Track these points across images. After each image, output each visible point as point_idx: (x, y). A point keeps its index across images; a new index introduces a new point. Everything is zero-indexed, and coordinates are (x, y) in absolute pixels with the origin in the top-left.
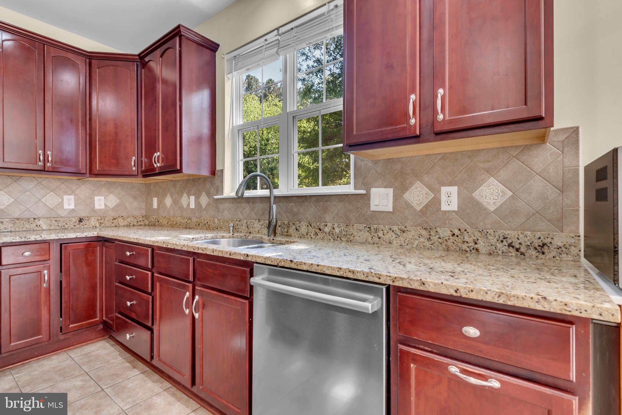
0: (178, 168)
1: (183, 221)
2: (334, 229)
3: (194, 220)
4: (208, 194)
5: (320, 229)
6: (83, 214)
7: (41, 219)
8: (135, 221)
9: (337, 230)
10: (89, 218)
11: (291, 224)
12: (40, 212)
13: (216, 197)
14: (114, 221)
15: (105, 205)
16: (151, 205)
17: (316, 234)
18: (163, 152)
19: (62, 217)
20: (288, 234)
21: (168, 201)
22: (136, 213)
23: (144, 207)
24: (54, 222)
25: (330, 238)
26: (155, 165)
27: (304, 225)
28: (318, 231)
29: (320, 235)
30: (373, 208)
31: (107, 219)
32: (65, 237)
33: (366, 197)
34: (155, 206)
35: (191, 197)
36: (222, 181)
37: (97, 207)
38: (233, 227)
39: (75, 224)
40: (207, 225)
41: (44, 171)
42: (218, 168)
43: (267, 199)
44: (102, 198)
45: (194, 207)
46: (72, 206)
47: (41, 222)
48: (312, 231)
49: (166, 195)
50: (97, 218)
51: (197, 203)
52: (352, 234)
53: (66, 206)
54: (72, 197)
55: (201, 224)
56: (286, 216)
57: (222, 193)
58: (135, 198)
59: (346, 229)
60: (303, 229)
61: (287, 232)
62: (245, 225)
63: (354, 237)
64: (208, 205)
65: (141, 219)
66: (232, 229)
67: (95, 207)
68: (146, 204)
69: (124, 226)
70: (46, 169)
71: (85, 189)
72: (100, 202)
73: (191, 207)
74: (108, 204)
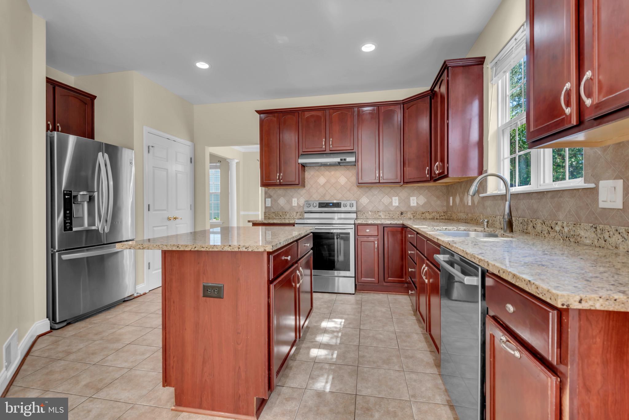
2: (563, 227)
5: (552, 228)
6: (403, 209)
7: (381, 212)
8: (438, 215)
9: (566, 229)
10: (407, 212)
11: (529, 221)
12: (381, 208)
13: (482, 195)
14: (423, 215)
15: (417, 203)
17: (549, 233)
19: (392, 211)
20: (528, 231)
21: (458, 200)
22: (439, 209)
23: (446, 204)
24: (387, 214)
25: (560, 238)
26: (436, 172)
27: (539, 222)
28: (550, 229)
30: (602, 205)
31: (418, 213)
33: (595, 192)
34: (451, 203)
35: (469, 196)
37: (412, 204)
39: (399, 216)
41: (379, 183)
42: (485, 169)
44: (415, 198)
46: (397, 204)
47: (381, 214)
48: (546, 228)
49: (456, 195)
50: (411, 212)
51: (473, 201)
52: (579, 234)
53: (394, 204)
54: (397, 198)
55: (473, 219)
56: (529, 212)
57: (486, 192)
58: (438, 197)
59: (574, 229)
60: (539, 227)
61: (527, 229)
62: (498, 221)
63: (581, 238)
64: (479, 203)
65: (442, 214)
66: (486, 224)
67: (410, 205)
68: (447, 202)
69: (430, 219)
70: (380, 182)
71: (404, 192)
72: (414, 201)
73: (469, 205)
74: (419, 203)
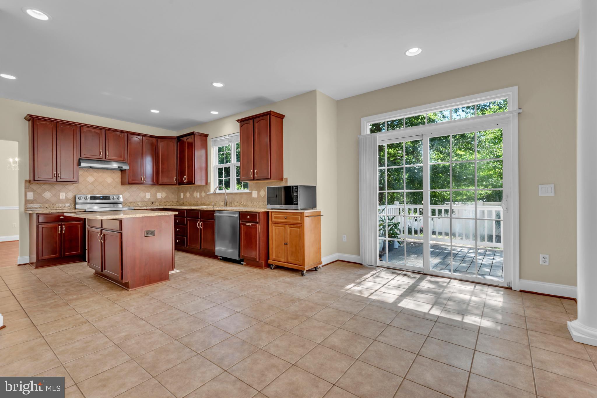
0: (194, 183)
1: (195, 203)
3: (199, 202)
4: (205, 192)
6: (153, 201)
7: (139, 202)
8: (173, 203)
9: (244, 204)
10: (155, 202)
11: (232, 202)
12: (138, 200)
13: (208, 193)
14: (165, 203)
15: (161, 197)
16: (180, 196)
17: (239, 205)
18: (187, 176)
19: (146, 201)
20: (232, 206)
21: (188, 195)
22: (173, 200)
23: (176, 197)
24: (143, 204)
25: (243, 206)
26: (184, 181)
27: (236, 202)
28: (239, 204)
29: (240, 205)
30: (253, 197)
31: (162, 202)
32: (153, 208)
33: (251, 193)
34: (182, 197)
35: (198, 193)
36: (210, 187)
38: (214, 204)
39: (151, 204)
40: (204, 204)
42: (209, 182)
43: (224, 194)
44: (160, 193)
45: (199, 197)
46: (149, 197)
47: (139, 204)
48: (238, 204)
49: (187, 192)
50: (158, 202)
51: (201, 196)
53: (147, 197)
54: (149, 193)
55: (202, 204)
56: (231, 200)
57: (210, 192)
58: (173, 193)
59: (247, 203)
60: (236, 204)
62: (218, 203)
63: (248, 205)
64: (205, 196)
65: (175, 203)
67: (157, 197)
68: (177, 196)
69: (169, 206)
70: (144, 183)
71: (154, 189)
72: (159, 195)
73: (198, 197)
74: (162, 196)
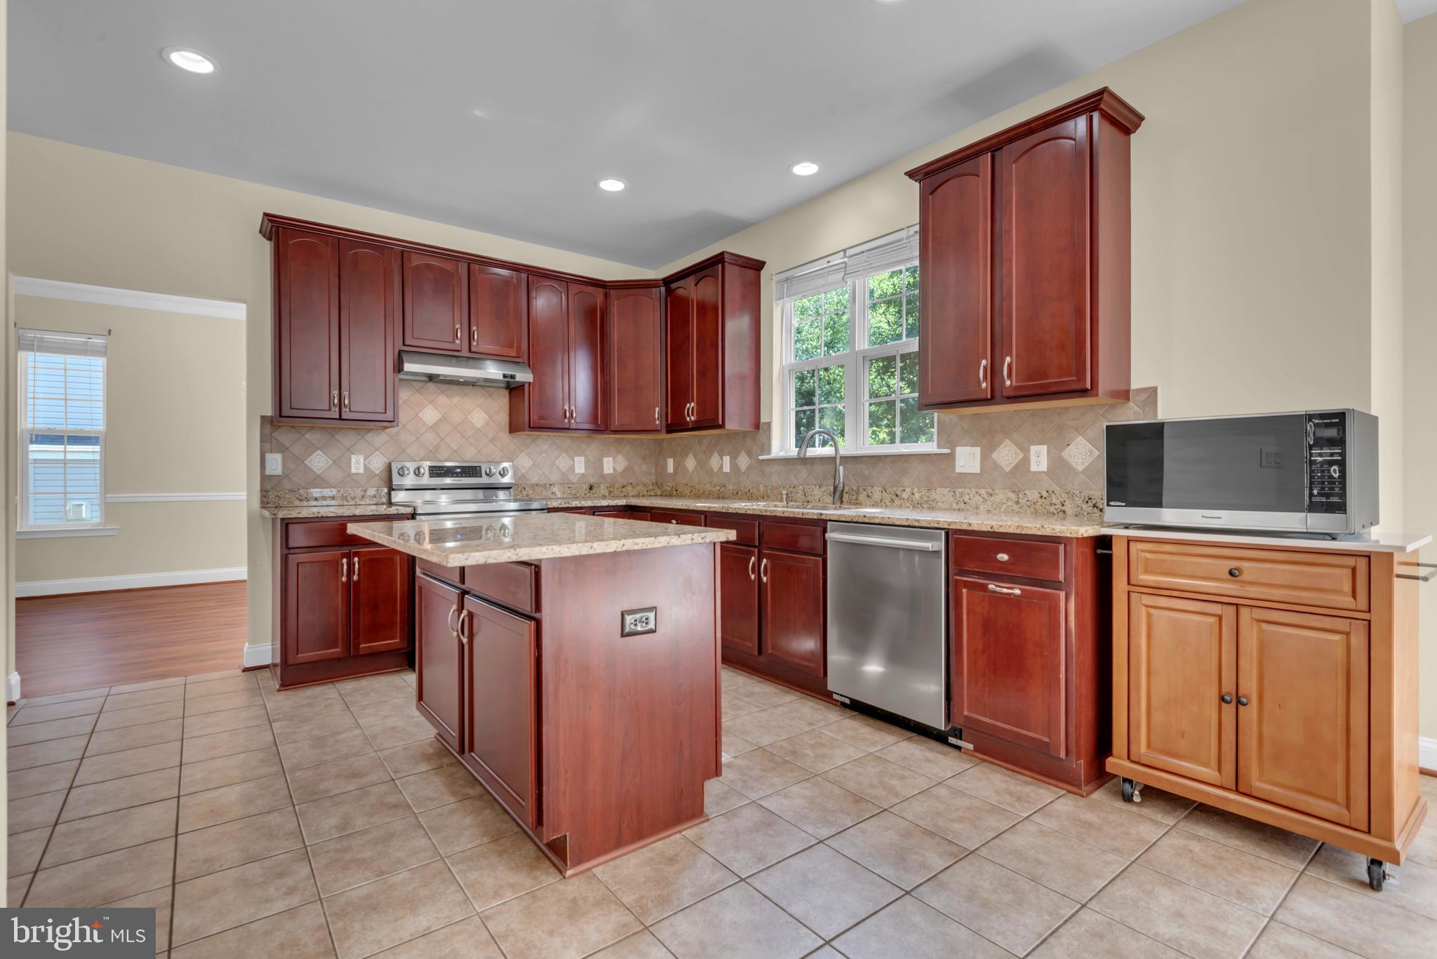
0: (720, 422)
1: (714, 489)
2: (913, 494)
3: (730, 487)
4: (750, 454)
5: (897, 495)
6: (592, 481)
7: (556, 485)
8: (646, 489)
9: (917, 496)
10: (599, 485)
11: (861, 489)
12: (555, 477)
13: (760, 458)
14: (623, 490)
15: (614, 468)
16: (665, 467)
17: (892, 502)
18: (698, 403)
19: (574, 483)
20: (858, 502)
21: (691, 463)
22: (646, 480)
23: (654, 471)
24: (567, 489)
25: (909, 505)
26: (688, 419)
27: (876, 489)
28: (894, 497)
29: (898, 504)
30: (958, 470)
31: (616, 487)
33: (949, 458)
34: (670, 470)
35: (724, 458)
36: (769, 436)
37: (606, 471)
38: (787, 495)
39: (586, 492)
40: (749, 494)
41: (569, 428)
42: (764, 419)
44: (611, 459)
45: (728, 470)
46: (582, 471)
47: (555, 489)
48: (887, 497)
49: (689, 455)
50: (606, 486)
51: (734, 466)
52: (934, 500)
53: (577, 471)
54: (582, 459)
55: (740, 493)
56: (856, 480)
57: (769, 453)
58: (644, 458)
59: (928, 494)
60: (876, 496)
61: (856, 500)
62: (801, 492)
63: (936, 503)
64: (750, 468)
65: (651, 488)
67: (603, 471)
68: (657, 467)
69: (633, 496)
70: (571, 427)
71: (595, 445)
72: (609, 465)
73: (723, 470)
74: (617, 468)
